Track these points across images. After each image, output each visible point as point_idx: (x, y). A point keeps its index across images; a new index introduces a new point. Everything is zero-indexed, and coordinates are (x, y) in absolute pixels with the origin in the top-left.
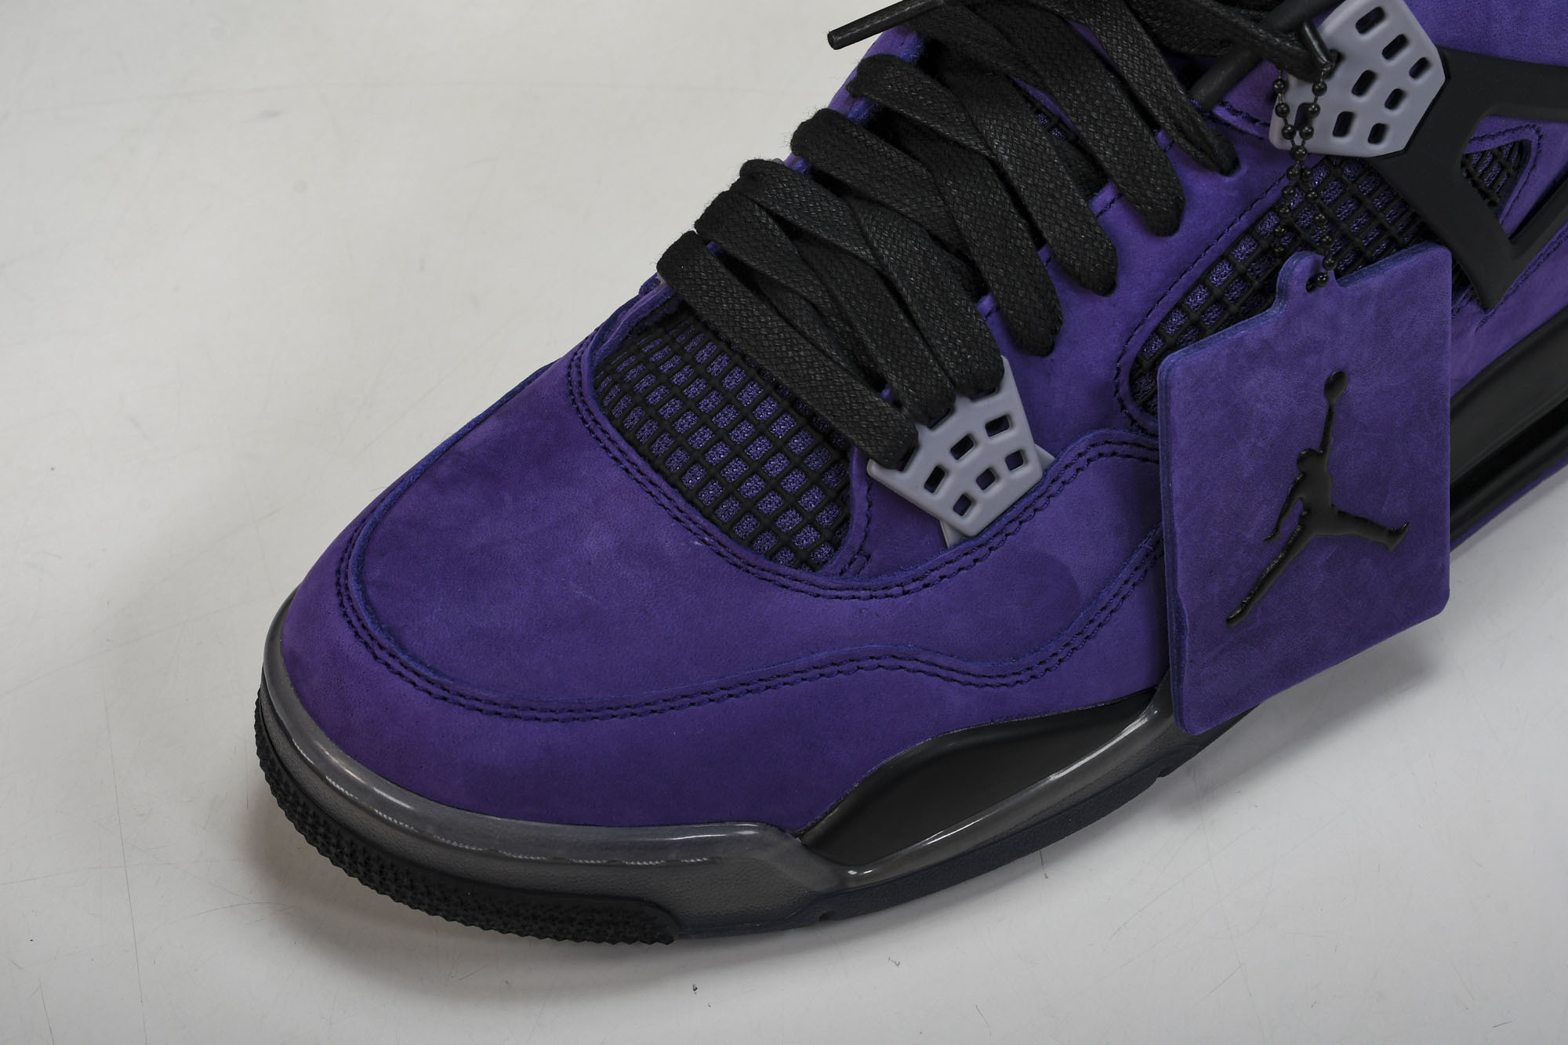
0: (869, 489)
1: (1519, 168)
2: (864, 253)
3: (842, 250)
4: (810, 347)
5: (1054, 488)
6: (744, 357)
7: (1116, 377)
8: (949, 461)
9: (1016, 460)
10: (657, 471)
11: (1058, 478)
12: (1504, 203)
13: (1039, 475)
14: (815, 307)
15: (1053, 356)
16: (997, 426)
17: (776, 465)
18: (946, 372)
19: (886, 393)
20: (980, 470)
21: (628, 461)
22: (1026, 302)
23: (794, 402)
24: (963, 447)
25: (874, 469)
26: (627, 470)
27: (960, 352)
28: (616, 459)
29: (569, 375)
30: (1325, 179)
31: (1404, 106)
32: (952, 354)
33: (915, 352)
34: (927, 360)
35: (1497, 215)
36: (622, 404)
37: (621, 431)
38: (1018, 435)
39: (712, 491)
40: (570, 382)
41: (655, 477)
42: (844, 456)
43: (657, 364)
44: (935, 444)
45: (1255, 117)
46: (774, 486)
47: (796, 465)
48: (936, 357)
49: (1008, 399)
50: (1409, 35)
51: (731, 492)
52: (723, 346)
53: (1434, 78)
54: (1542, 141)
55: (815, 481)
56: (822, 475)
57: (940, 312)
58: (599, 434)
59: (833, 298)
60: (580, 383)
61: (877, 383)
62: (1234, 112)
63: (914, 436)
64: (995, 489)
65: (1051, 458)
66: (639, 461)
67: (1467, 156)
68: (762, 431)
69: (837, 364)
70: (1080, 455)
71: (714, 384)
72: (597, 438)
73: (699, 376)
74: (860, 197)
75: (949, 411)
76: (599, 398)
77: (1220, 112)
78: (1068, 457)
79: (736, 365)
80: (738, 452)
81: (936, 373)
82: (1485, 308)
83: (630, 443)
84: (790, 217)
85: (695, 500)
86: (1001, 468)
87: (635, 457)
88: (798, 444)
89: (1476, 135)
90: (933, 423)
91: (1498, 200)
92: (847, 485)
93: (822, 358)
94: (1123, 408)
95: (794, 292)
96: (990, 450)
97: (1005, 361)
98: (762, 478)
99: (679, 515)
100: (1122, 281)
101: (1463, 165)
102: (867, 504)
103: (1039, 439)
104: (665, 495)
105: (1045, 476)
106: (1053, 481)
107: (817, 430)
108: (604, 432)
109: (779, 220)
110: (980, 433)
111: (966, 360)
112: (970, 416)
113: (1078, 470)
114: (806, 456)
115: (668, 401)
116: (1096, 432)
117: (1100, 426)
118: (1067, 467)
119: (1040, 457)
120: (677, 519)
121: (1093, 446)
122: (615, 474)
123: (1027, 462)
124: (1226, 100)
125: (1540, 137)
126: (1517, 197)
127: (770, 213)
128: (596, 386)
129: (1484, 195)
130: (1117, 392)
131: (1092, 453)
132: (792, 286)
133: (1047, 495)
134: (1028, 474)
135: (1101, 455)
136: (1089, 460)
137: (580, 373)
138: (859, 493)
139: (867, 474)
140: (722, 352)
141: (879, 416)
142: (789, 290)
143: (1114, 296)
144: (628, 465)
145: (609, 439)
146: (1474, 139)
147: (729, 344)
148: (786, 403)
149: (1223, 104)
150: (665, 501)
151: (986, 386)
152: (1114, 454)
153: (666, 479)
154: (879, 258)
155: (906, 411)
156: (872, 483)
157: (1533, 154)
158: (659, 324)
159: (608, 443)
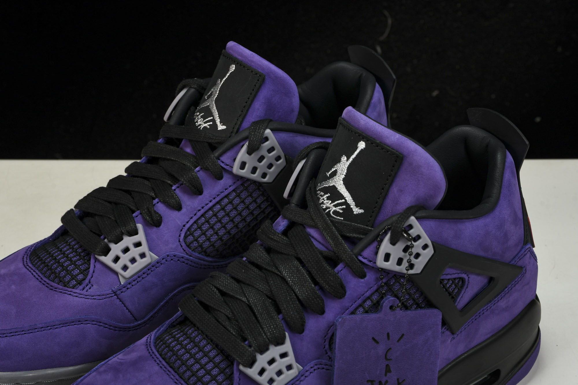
0: (240, 374)
1: (462, 287)
2: (244, 299)
3: (237, 298)
4: (223, 328)
5: (302, 378)
6: (202, 332)
7: (325, 342)
8: (267, 366)
9: (289, 367)
10: (171, 367)
11: (304, 375)
12: (457, 298)
13: (297, 373)
14: (227, 316)
15: (304, 334)
16: (284, 355)
17: (210, 366)
18: (267, 336)
19: (247, 342)
20: (277, 370)
21: (162, 364)
22: (293, 316)
23: (217, 346)
24: (272, 362)
25: (241, 367)
26: (161, 367)
27: (272, 330)
28: (158, 363)
29: (147, 340)
30: (394, 282)
31: (420, 258)
32: (269, 331)
33: (257, 330)
34: (261, 332)
35: (455, 301)
36: (162, 347)
37: (161, 355)
38: (290, 359)
39: (188, 373)
40: (147, 342)
41: (170, 369)
42: (232, 364)
43: (175, 335)
44: (262, 360)
45: (371, 260)
46: (208, 373)
47: (216, 366)
48: (264, 332)
49: (287, 347)
50: (421, 235)
51: (194, 374)
52: (196, 328)
53: (430, 251)
54: (469, 279)
55: (222, 371)
56: (225, 369)
57: (267, 317)
58: (154, 356)
59: (233, 313)
60: (150, 342)
61: (244, 339)
62: (365, 258)
63: (255, 356)
64: (282, 377)
65: (301, 368)
66: (165, 364)
67: (443, 280)
68: (206, 355)
69: (232, 333)
70: (311, 368)
71: (192, 341)
72: (153, 358)
73: (188, 338)
74: (244, 283)
75: (267, 349)
76: (155, 347)
77: (360, 258)
78: (307, 368)
79: (200, 334)
80: (197, 361)
81: (263, 336)
82: (453, 334)
83: (163, 359)
84: (221, 289)
85: (182, 377)
86: (284, 370)
87: (164, 363)
88: (218, 359)
89: (445, 273)
90: (262, 352)
91: (455, 297)
92: (232, 373)
93: (227, 332)
94: (327, 353)
95: (220, 312)
96: (281, 364)
97: (287, 334)
98: (205, 370)
99: (176, 381)
100: (327, 310)
101: (441, 283)
102: (238, 379)
103: (297, 361)
104: (173, 375)
105: (299, 374)
106: (302, 376)
107: (224, 355)
108: (155, 355)
109: (218, 289)
110: (278, 358)
111: (274, 332)
112: (274, 351)
113: (311, 373)
114: (220, 363)
115: (177, 345)
116: (317, 360)
117: (319, 359)
118: (307, 371)
119: (298, 367)
120: (176, 383)
121: (316, 365)
122: (157, 368)
123: (293, 369)
124: (362, 254)
125: (469, 278)
126: (462, 297)
127: (215, 287)
128: (155, 343)
129: (450, 294)
130: (324, 347)
131: (316, 367)
132: (219, 309)
133: (300, 380)
134: (293, 373)
135: (319, 368)
136: (314, 370)
137: (151, 339)
138: (236, 375)
139: (239, 369)
140: (196, 330)
141: (244, 349)
142: (219, 311)
143: (325, 315)
144: (161, 365)
145: (157, 357)
146: (444, 274)
147: (198, 328)
148: (214, 346)
149: (361, 255)
150: (172, 377)
151: (280, 342)
152: (323, 368)
153: (174, 370)
154: (248, 301)
155: (252, 348)
156: (241, 372)
157: (467, 283)
158: (177, 324)
159: (156, 359)
